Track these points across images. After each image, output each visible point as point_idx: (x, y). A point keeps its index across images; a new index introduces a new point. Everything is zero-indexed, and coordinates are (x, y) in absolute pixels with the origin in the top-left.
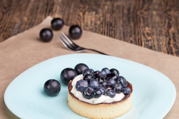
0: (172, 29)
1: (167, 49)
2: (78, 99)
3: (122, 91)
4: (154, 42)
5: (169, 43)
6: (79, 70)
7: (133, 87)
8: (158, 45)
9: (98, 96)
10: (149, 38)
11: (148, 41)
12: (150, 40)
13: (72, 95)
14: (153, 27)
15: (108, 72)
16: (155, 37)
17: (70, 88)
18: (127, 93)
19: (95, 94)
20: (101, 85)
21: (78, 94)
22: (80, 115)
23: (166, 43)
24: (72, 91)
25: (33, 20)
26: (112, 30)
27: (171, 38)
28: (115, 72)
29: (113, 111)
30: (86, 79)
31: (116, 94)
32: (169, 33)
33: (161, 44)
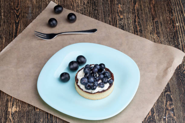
0: (137, 5)
1: (134, 27)
2: (82, 90)
3: (108, 82)
4: (125, 21)
5: (135, 21)
6: (79, 61)
7: (114, 76)
8: (128, 23)
9: (94, 89)
10: (122, 17)
11: (121, 20)
12: (122, 19)
13: (79, 86)
14: (123, 5)
15: (98, 67)
16: (125, 14)
17: (77, 81)
18: (111, 83)
19: (93, 88)
20: (95, 80)
21: (82, 87)
22: (84, 98)
23: (133, 21)
24: (78, 84)
25: (40, 3)
26: (96, 10)
27: (136, 15)
28: (103, 66)
29: (103, 95)
30: (86, 76)
31: (105, 84)
32: (134, 10)
33: (129, 22)
